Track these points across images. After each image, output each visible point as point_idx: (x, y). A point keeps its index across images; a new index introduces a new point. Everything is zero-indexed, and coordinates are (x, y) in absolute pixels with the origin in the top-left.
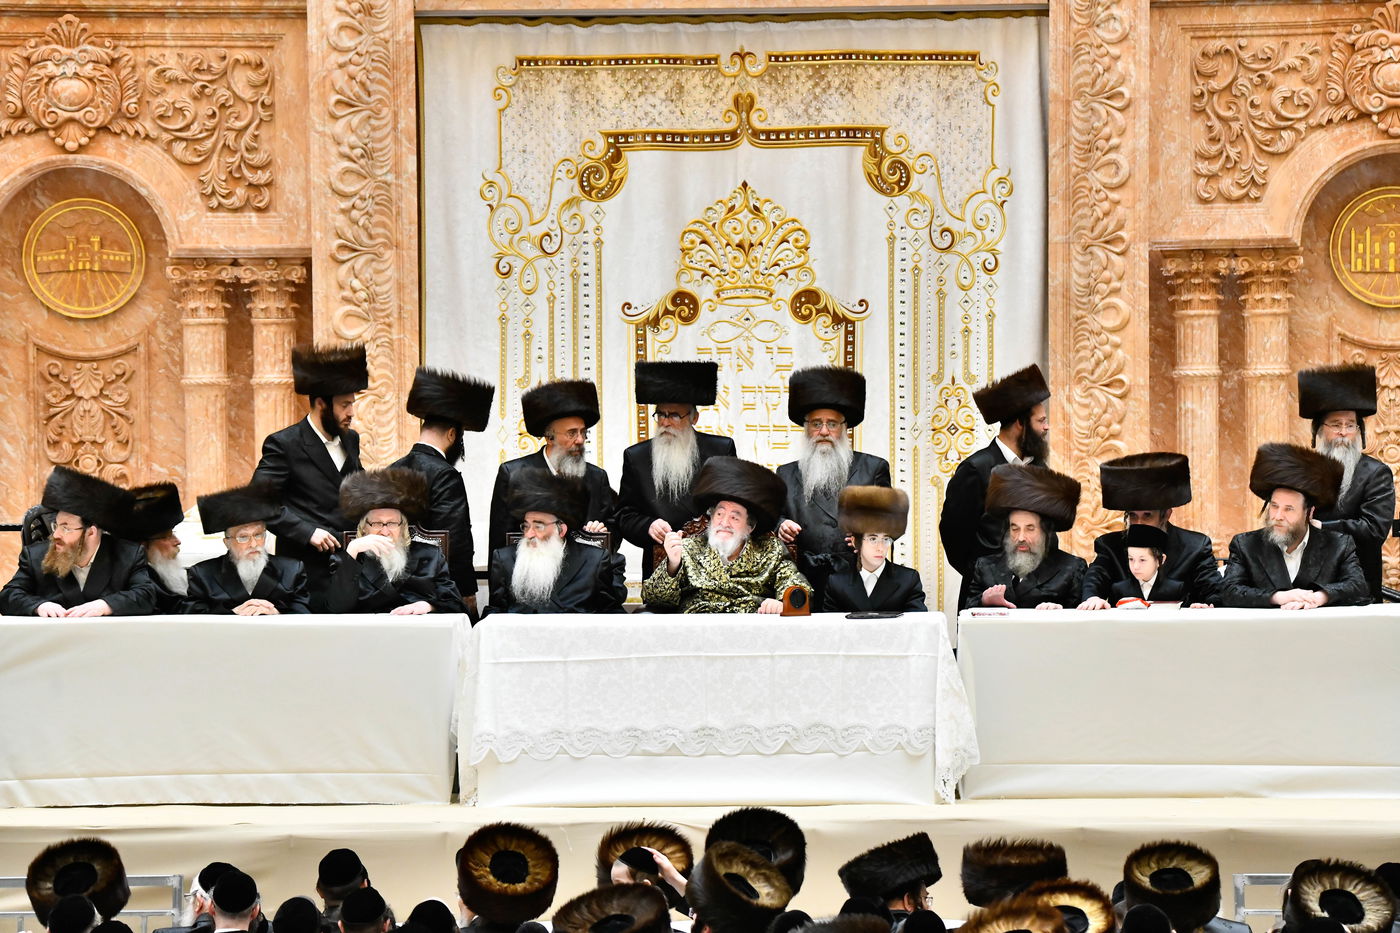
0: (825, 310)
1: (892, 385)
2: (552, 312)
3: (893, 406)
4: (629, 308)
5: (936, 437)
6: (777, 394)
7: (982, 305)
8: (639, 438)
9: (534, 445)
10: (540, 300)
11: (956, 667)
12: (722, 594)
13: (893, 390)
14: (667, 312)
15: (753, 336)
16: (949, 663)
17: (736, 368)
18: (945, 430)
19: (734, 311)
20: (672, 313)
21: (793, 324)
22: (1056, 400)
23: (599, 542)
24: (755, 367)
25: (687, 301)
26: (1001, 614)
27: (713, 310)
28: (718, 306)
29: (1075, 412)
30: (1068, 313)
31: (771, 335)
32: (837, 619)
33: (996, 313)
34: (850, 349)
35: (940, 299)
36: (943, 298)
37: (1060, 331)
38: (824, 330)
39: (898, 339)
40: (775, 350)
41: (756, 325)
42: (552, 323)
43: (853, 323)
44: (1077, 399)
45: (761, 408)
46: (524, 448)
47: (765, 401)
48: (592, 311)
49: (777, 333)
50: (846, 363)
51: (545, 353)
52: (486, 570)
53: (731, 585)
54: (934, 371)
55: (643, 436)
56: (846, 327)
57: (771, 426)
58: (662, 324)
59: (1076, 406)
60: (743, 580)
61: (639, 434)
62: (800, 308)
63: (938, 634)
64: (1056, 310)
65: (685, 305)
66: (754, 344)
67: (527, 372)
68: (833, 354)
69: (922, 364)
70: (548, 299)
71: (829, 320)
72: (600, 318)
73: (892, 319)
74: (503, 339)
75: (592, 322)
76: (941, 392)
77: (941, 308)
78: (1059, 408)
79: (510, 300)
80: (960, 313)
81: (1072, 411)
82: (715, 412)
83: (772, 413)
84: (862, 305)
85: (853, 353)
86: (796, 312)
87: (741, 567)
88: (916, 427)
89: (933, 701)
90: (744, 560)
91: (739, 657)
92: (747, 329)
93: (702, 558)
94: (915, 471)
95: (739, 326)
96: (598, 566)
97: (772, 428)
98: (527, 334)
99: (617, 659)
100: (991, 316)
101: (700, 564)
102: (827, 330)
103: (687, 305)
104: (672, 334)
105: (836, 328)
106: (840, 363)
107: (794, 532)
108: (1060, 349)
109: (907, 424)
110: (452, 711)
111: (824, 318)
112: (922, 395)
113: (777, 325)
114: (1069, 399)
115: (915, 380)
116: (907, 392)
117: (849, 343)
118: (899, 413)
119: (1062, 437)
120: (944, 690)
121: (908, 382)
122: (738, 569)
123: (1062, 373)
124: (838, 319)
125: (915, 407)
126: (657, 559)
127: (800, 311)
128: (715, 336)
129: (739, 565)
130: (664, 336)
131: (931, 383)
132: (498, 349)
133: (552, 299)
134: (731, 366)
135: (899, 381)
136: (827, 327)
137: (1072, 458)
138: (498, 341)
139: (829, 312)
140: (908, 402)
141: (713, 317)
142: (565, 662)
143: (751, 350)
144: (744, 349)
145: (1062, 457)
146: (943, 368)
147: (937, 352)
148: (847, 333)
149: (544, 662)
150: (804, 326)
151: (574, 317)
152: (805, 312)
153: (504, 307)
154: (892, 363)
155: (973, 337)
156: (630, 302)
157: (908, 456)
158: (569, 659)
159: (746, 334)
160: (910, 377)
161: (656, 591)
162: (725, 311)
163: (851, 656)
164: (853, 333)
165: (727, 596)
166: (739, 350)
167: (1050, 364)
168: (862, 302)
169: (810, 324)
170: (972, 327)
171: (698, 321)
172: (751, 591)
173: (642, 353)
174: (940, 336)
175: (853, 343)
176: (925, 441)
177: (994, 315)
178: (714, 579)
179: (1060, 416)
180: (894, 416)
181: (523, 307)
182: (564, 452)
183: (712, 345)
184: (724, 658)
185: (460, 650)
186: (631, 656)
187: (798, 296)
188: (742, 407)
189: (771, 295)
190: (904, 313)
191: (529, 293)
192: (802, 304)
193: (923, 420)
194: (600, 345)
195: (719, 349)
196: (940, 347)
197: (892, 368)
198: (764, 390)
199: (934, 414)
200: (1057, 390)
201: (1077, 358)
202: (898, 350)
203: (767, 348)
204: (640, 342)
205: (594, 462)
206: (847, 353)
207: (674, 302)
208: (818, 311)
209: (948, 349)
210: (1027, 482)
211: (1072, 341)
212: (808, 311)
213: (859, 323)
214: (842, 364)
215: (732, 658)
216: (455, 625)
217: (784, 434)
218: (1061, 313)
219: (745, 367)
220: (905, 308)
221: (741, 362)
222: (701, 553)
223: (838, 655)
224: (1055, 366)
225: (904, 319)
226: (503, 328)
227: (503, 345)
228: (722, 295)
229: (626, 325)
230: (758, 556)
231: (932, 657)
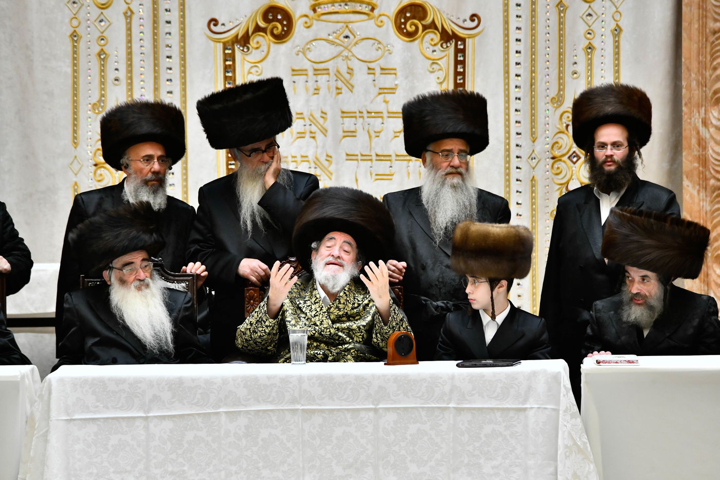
0: (433, 25)
1: (507, 108)
2: (129, 29)
3: (508, 132)
4: (215, 25)
5: (556, 166)
6: (380, 120)
7: (608, 18)
8: (228, 169)
9: (112, 177)
10: (115, 14)
11: (579, 420)
12: (321, 342)
13: (507, 114)
14: (258, 29)
15: (353, 55)
16: (572, 416)
17: (335, 91)
18: (565, 158)
19: (332, 27)
20: (264, 30)
21: (397, 42)
22: (690, 123)
23: (184, 285)
24: (355, 90)
25: (279, 17)
26: (629, 362)
27: (308, 27)
28: (315, 22)
29: (712, 137)
30: (704, 26)
31: (372, 54)
32: (448, 367)
33: (623, 27)
34: (460, 70)
35: (560, 12)
36: (564, 11)
37: (696, 46)
38: (432, 48)
39: (514, 58)
40: (378, 71)
41: (356, 43)
42: (129, 41)
43: (463, 40)
44: (714, 122)
45: (362, 136)
46: (99, 181)
47: (366, 127)
48: (175, 28)
49: (380, 52)
50: (456, 85)
51: (122, 74)
52: (54, 316)
53: (333, 331)
54: (553, 92)
55: (233, 167)
56: (456, 45)
57: (374, 155)
58: (253, 43)
59: (712, 130)
60: (344, 326)
61: (228, 165)
62: (405, 24)
63: (560, 383)
64: (690, 24)
65: (278, 21)
66: (355, 64)
67: (103, 96)
68: (441, 75)
69: (540, 86)
70: (125, 14)
71: (437, 37)
72: (183, 37)
73: (507, 35)
74: (75, 59)
75: (174, 40)
76: (561, 118)
77: (561, 23)
78: (694, 133)
79: (82, 15)
80: (583, 28)
81: (708, 136)
82: (312, 140)
83: (375, 140)
84: (473, 20)
85: (463, 74)
86: (400, 28)
87: (339, 310)
88: (533, 156)
89: (555, 458)
90: (342, 301)
91: (339, 410)
92: (346, 48)
93: (302, 302)
94: (533, 204)
95: (338, 45)
96: (180, 311)
97: (374, 158)
98: (102, 52)
99: (204, 414)
100: (617, 31)
101: (300, 308)
102: (435, 48)
103: (280, 21)
104: (264, 54)
105: (445, 46)
106: (450, 87)
107: (400, 270)
108: (694, 66)
109: (525, 152)
110: (18, 474)
111: (431, 36)
112: (541, 120)
113: (380, 43)
114: (705, 123)
115: (532, 103)
116: (524, 117)
117: (460, 62)
118: (514, 139)
119: (696, 165)
120: (566, 447)
121: (524, 105)
122: (336, 312)
123: (696, 93)
124: (447, 37)
125: (533, 133)
126: (249, 302)
127: (405, 28)
128: (311, 56)
129: (337, 307)
130: (255, 55)
131: (550, 106)
132: (69, 70)
133: (129, 15)
134: (329, 88)
135: (514, 105)
136: (435, 45)
137: (708, 188)
138: (69, 61)
139: (436, 28)
140: (525, 128)
141: (309, 34)
142: (146, 418)
143: (350, 71)
144: (344, 70)
145: (698, 187)
146: (563, 90)
147: (557, 71)
148: (457, 51)
149: (123, 418)
150: (409, 44)
151: (155, 34)
152: (410, 28)
153: (75, 23)
154: (507, 84)
155: (597, 54)
156: (217, 17)
157: (525, 187)
158: (151, 414)
159: (345, 53)
160: (526, 100)
161: (255, 336)
162: (322, 28)
163: (463, 409)
164: (463, 51)
165: (327, 344)
166: (338, 71)
167: (684, 83)
168: (473, 17)
169: (417, 42)
170: (596, 43)
171: (293, 38)
172: (352, 339)
173: (230, 74)
174: (560, 54)
175: (463, 63)
176: (543, 169)
177: (621, 30)
178: (315, 324)
179: (694, 141)
180: (509, 144)
181: (97, 24)
182: (139, 181)
183: (308, 65)
184: (322, 411)
185: (28, 406)
186: (221, 410)
187: (402, 11)
188: (341, 134)
189: (373, 9)
190: (520, 40)
191: (104, 7)
192: (407, 19)
193: (542, 146)
194: (183, 66)
195: (315, 70)
196: (560, 66)
197: (507, 90)
198: (365, 115)
199: (554, 141)
200: (691, 112)
201: (713, 76)
202: (514, 70)
203: (369, 69)
204: (228, 63)
205: (178, 196)
206: (457, 73)
207: (265, 18)
208: (425, 27)
209: (569, 69)
210: (636, 238)
211: (709, 57)
212: (414, 28)
213: (470, 40)
214: (451, 87)
215: (332, 411)
216: (23, 377)
217: (388, 163)
218: (696, 26)
219: (345, 90)
220: (521, 23)
221: (340, 84)
222: (301, 297)
223: (449, 408)
224: (689, 87)
225: (520, 46)
226: (74, 47)
227: (75, 65)
228: (319, 11)
229: (212, 43)
230: (360, 297)
231: (553, 409)
